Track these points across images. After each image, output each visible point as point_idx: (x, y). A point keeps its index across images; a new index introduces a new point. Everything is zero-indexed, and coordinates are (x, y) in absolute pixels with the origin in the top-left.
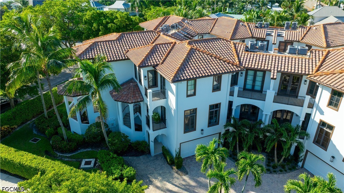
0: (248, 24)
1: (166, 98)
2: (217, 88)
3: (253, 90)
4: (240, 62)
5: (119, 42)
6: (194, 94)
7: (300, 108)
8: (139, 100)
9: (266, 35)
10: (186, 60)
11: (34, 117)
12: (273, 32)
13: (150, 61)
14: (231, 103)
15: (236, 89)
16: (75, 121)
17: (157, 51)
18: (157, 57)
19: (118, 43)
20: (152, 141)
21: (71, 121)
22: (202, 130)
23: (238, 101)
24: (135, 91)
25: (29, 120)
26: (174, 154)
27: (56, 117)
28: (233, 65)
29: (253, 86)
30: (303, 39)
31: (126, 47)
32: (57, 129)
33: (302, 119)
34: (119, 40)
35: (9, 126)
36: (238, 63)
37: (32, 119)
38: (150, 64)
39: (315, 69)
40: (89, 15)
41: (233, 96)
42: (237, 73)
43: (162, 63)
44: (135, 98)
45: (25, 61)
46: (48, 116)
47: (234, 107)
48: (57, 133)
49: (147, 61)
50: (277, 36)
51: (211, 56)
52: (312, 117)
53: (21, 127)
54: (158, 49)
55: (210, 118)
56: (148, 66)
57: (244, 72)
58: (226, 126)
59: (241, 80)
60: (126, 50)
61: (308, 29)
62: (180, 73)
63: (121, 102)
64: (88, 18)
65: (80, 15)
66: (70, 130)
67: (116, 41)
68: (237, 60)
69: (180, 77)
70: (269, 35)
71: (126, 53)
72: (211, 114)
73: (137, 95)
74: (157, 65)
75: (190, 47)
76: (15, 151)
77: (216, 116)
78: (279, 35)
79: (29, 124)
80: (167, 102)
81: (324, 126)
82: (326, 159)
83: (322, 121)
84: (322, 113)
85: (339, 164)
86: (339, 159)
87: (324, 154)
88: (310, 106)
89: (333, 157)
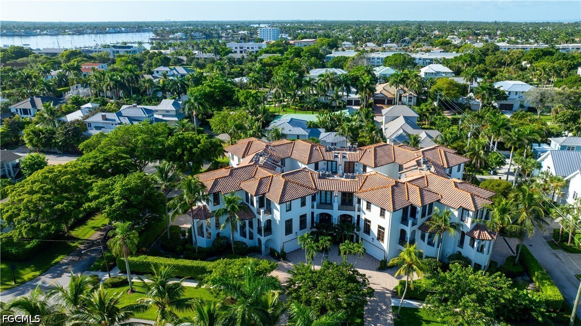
0: (320, 148)
1: (271, 214)
2: (303, 204)
3: (326, 203)
4: (316, 186)
6: (290, 210)
7: (354, 212)
9: (334, 157)
10: (284, 189)
13: (260, 191)
14: (313, 213)
15: (315, 204)
16: (202, 238)
17: (262, 183)
18: (263, 188)
19: (231, 178)
20: (263, 245)
22: (296, 233)
23: (317, 212)
25: (152, 244)
26: (279, 251)
28: (312, 190)
29: (326, 200)
30: (360, 160)
31: (237, 180)
33: (356, 219)
34: (231, 176)
36: (315, 188)
38: (260, 193)
39: (359, 188)
41: (314, 208)
42: (315, 194)
43: (268, 192)
44: (249, 216)
47: (315, 216)
49: (258, 191)
50: (342, 158)
51: (298, 185)
52: (361, 217)
53: (149, 249)
55: (301, 224)
56: (259, 195)
57: (319, 193)
58: (311, 228)
59: (318, 197)
60: (238, 182)
61: (364, 151)
62: (282, 198)
67: (229, 177)
68: (314, 186)
69: (283, 201)
70: (337, 157)
71: (239, 185)
72: (301, 221)
73: (251, 214)
74: (265, 193)
75: (284, 180)
77: (304, 223)
78: (344, 157)
79: (154, 246)
80: (273, 216)
81: (367, 222)
82: (370, 241)
83: (365, 219)
84: (365, 214)
85: (376, 242)
86: (375, 239)
87: (369, 238)
88: (359, 210)
89: (373, 239)
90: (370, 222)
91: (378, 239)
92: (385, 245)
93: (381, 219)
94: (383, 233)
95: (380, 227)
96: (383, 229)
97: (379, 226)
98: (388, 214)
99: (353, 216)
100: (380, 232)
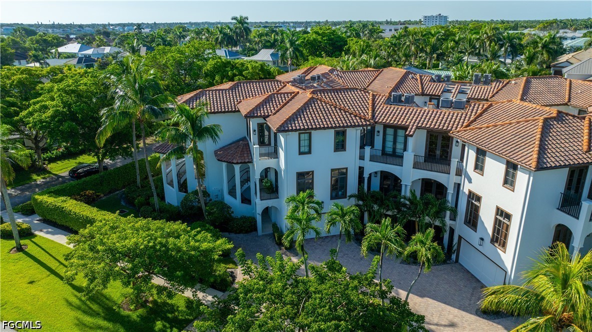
0: (421, 77)
1: (277, 158)
2: (340, 146)
3: (394, 155)
4: (373, 116)
5: (232, 92)
6: (309, 152)
8: (247, 161)
9: (443, 92)
10: (302, 110)
11: (124, 187)
12: (454, 88)
13: (260, 111)
14: (361, 170)
15: (367, 150)
16: (171, 188)
17: (272, 101)
18: (270, 107)
19: (230, 92)
20: (259, 214)
21: (167, 187)
22: (322, 203)
23: (372, 167)
24: (244, 150)
25: (118, 190)
27: (150, 187)
28: (361, 118)
31: (240, 97)
32: (149, 199)
33: (452, 191)
34: (232, 90)
35: (94, 192)
36: (370, 117)
37: (122, 189)
38: (259, 114)
39: (465, 124)
40: (211, 65)
41: (364, 160)
42: (374, 132)
43: (275, 114)
44: (243, 158)
45: (118, 104)
46: (141, 186)
47: (366, 176)
48: (148, 204)
49: (257, 111)
50: (459, 93)
52: (462, 187)
53: (108, 196)
54: (275, 99)
56: (257, 117)
57: (382, 133)
59: (378, 140)
60: (239, 100)
61: (505, 83)
62: (289, 122)
63: (226, 163)
64: (210, 68)
65: (200, 64)
66: (165, 201)
67: (229, 90)
68: (371, 114)
69: (288, 127)
70: (447, 91)
71: (238, 104)
73: (245, 155)
74: (268, 116)
75: (311, 97)
76: (98, 211)
77: (342, 185)
78: (462, 92)
79: (117, 194)
80: (279, 162)
81: (473, 199)
82: (476, 242)
83: (470, 192)
84: (470, 181)
85: (488, 247)
86: (487, 240)
87: (472, 236)
88: (459, 173)
89: (482, 239)
90: (479, 199)
91: (494, 240)
92: (508, 257)
93: (506, 191)
94: (508, 227)
95: (500, 212)
96: (508, 216)
97: (498, 209)
98: (522, 179)
99: (446, 185)
100: (499, 225)
